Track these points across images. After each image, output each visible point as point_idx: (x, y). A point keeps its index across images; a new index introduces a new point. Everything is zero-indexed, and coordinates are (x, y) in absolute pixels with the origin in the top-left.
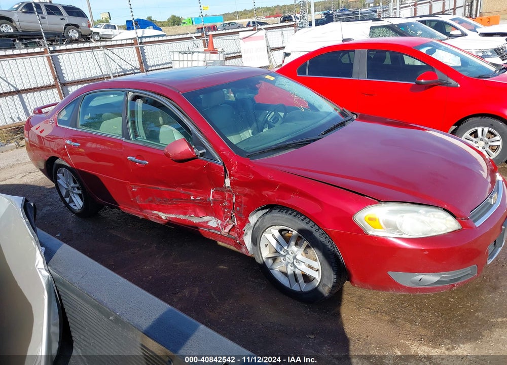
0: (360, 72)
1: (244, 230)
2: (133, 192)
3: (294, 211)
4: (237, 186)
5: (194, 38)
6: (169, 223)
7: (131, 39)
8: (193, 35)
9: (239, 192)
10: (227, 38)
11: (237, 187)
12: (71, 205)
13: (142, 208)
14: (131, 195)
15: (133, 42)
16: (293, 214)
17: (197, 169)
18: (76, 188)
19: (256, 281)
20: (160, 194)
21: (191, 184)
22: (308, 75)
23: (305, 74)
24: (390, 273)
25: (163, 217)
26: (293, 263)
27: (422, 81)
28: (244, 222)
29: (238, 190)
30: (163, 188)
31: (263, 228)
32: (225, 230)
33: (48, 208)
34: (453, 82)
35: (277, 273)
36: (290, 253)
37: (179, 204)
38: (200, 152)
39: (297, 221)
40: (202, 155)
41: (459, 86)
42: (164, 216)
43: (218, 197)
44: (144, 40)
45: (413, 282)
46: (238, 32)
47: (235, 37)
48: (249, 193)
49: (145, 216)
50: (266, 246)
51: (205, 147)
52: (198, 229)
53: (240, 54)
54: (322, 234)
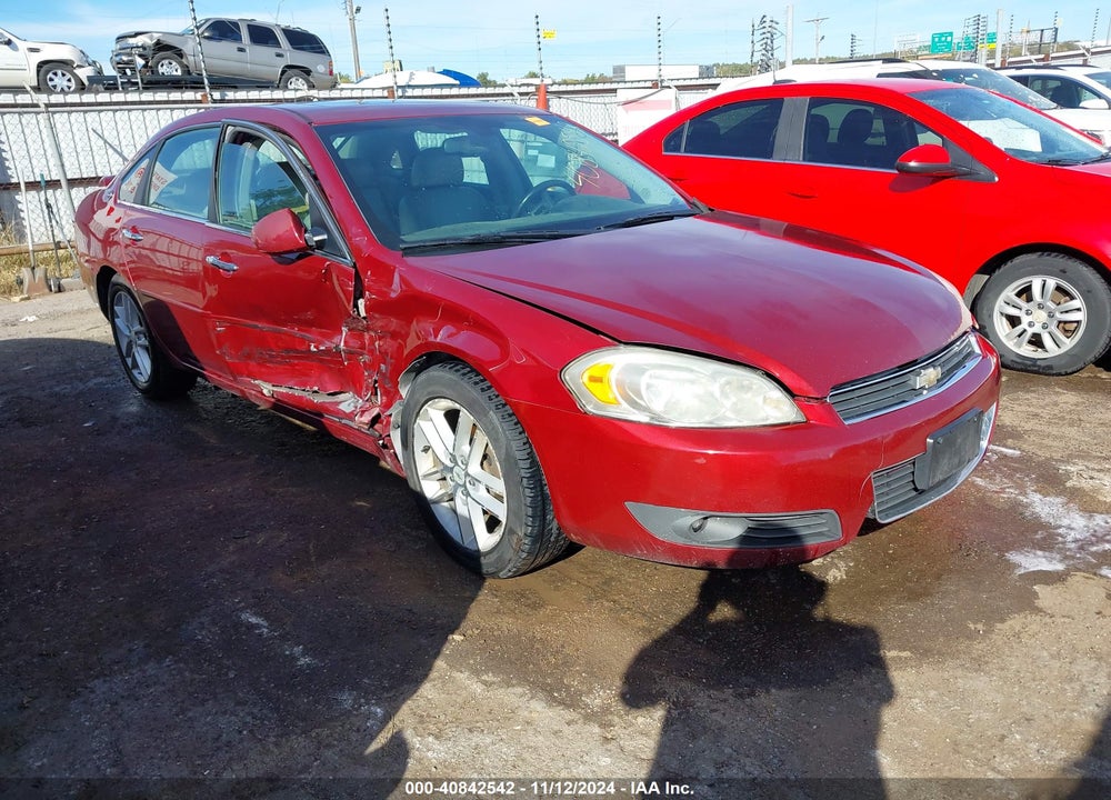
0: (790, 147)
1: (391, 415)
2: (219, 335)
3: (465, 364)
4: (377, 312)
5: (516, 95)
6: (279, 405)
7: (383, 89)
8: (515, 91)
9: (382, 327)
10: (585, 100)
11: (377, 316)
12: (135, 372)
13: (235, 372)
14: (215, 342)
15: (386, 93)
16: (463, 371)
17: (312, 277)
18: (142, 336)
19: (414, 533)
20: (262, 340)
21: (309, 315)
22: (685, 151)
23: (679, 151)
24: (629, 505)
25: (265, 392)
26: (464, 486)
27: (913, 164)
28: (392, 396)
29: (379, 324)
30: (263, 325)
31: (415, 406)
32: (361, 416)
33: (101, 380)
34: (984, 172)
35: (444, 512)
36: (460, 463)
37: (297, 365)
38: (316, 238)
39: (465, 385)
40: (320, 245)
41: (997, 179)
42: (267, 389)
43: (355, 344)
44: (410, 92)
45: (679, 532)
46: (614, 91)
47: (608, 98)
48: (398, 330)
49: (242, 391)
50: (426, 449)
51: (326, 229)
52: (322, 416)
53: (615, 137)
54: (510, 415)
